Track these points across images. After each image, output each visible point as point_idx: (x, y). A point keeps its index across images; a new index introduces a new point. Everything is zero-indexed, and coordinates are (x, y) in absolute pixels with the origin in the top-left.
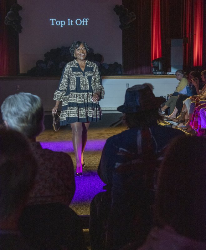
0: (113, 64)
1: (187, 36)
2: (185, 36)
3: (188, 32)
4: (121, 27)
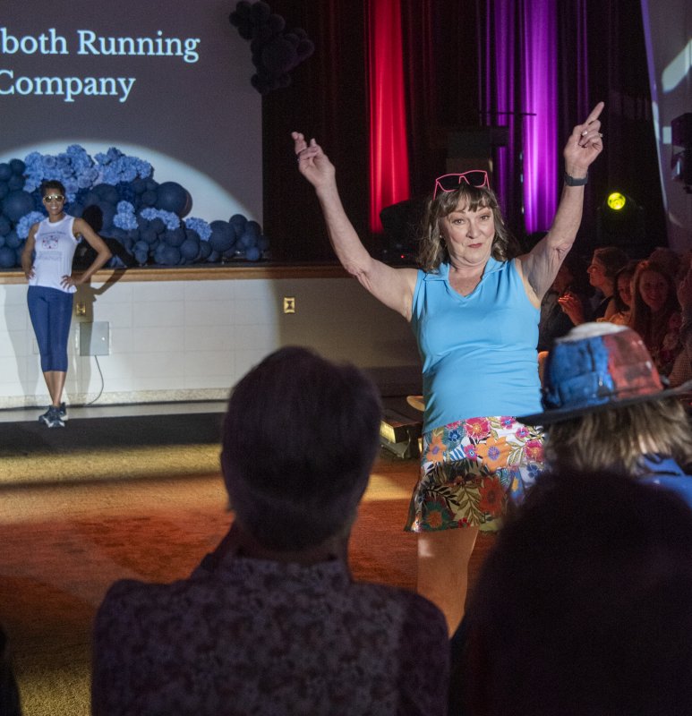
0: (227, 220)
1: (501, 120)
2: (494, 122)
3: (502, 107)
4: (255, 81)
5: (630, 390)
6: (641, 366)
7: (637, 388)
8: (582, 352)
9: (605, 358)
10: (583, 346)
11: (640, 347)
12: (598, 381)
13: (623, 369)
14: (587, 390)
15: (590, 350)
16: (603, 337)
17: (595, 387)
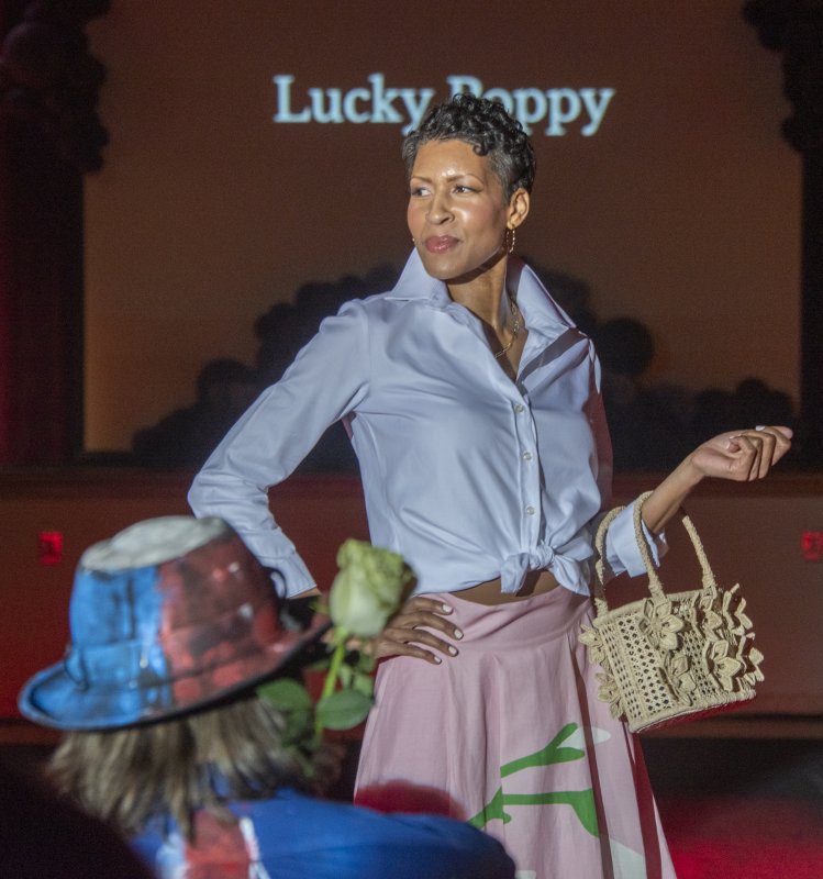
5: (197, 673)
6: (225, 620)
7: (213, 667)
8: (116, 598)
9: (155, 615)
10: (121, 587)
11: (230, 577)
12: (139, 658)
13: (185, 634)
14: (120, 674)
15: (131, 597)
16: (159, 568)
17: (134, 670)
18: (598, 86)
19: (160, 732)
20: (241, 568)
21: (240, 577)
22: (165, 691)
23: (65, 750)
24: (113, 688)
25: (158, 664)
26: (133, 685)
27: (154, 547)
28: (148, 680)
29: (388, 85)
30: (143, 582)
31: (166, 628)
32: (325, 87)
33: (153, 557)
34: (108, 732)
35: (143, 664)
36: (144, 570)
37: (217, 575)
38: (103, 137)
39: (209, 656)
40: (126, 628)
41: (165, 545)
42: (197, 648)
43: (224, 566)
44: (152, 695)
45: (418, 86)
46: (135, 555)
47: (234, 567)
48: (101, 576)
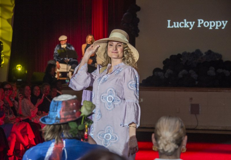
5: (64, 119)
6: (71, 112)
7: (67, 118)
8: (55, 105)
9: (60, 108)
10: (56, 103)
11: (73, 105)
12: (56, 115)
13: (64, 112)
14: (53, 117)
15: (57, 105)
16: (63, 102)
17: (55, 117)
18: (225, 20)
19: (57, 126)
20: (76, 104)
21: (75, 105)
22: (59, 121)
23: (45, 127)
24: (52, 119)
25: (59, 116)
26: (55, 119)
27: (63, 98)
28: (57, 118)
29: (187, 21)
30: (60, 103)
31: (61, 111)
32: (176, 22)
33: (63, 100)
34: (50, 125)
35: (57, 116)
36: (60, 101)
37: (71, 104)
38: (139, 31)
39: (67, 116)
40: (55, 110)
41: (65, 98)
42: (65, 115)
43: (73, 103)
44: (57, 121)
45: (192, 21)
46: (60, 99)
47: (74, 104)
48: (54, 101)
